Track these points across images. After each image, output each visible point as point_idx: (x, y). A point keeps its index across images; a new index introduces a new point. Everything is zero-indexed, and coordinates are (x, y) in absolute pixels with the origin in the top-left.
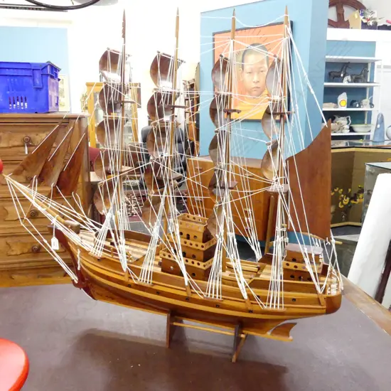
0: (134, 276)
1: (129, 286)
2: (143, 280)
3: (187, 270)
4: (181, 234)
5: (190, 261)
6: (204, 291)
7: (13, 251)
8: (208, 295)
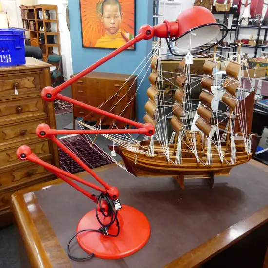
0: (172, 162)
1: (168, 167)
2: (177, 163)
3: (198, 156)
4: (196, 140)
5: (199, 151)
6: (205, 162)
7: (12, 158)
8: (207, 164)
